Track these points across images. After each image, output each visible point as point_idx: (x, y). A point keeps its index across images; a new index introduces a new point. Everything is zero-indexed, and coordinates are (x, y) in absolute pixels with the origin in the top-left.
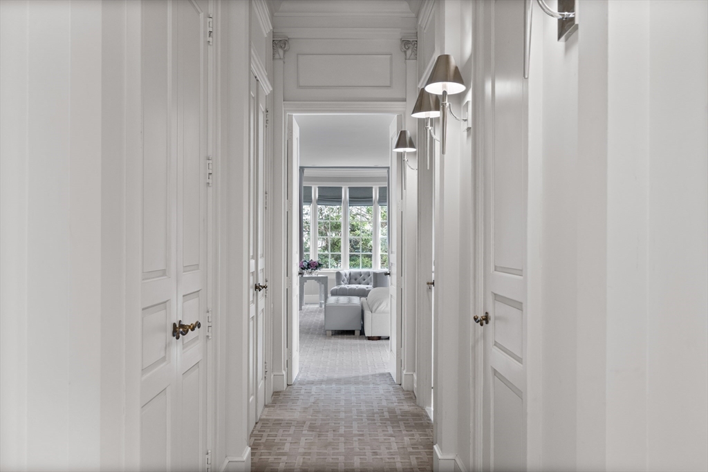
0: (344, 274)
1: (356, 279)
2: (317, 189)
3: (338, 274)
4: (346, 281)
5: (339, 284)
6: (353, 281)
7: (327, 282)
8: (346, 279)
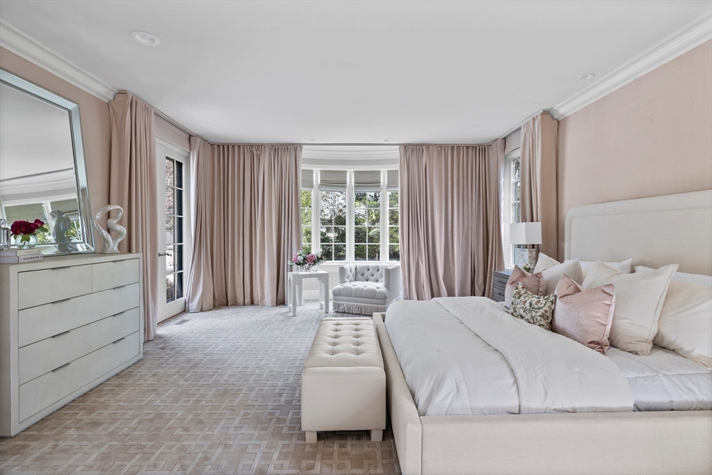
0: (348, 269)
1: (363, 275)
2: (319, 174)
3: (342, 270)
4: (351, 278)
5: (343, 281)
6: (359, 276)
7: (328, 281)
8: (351, 275)
